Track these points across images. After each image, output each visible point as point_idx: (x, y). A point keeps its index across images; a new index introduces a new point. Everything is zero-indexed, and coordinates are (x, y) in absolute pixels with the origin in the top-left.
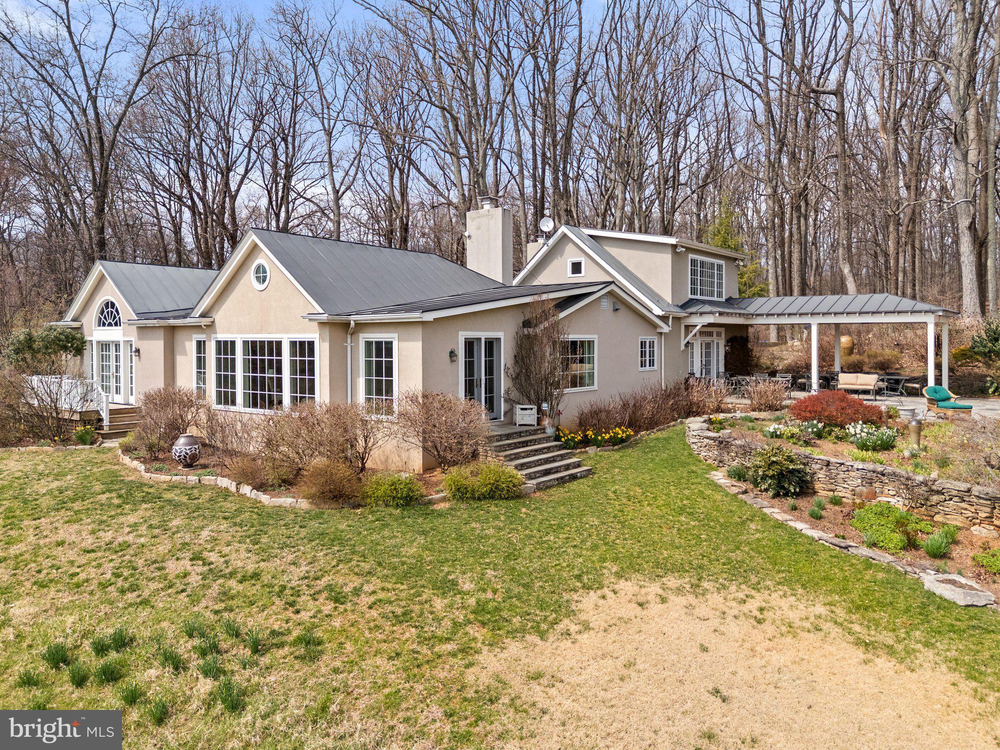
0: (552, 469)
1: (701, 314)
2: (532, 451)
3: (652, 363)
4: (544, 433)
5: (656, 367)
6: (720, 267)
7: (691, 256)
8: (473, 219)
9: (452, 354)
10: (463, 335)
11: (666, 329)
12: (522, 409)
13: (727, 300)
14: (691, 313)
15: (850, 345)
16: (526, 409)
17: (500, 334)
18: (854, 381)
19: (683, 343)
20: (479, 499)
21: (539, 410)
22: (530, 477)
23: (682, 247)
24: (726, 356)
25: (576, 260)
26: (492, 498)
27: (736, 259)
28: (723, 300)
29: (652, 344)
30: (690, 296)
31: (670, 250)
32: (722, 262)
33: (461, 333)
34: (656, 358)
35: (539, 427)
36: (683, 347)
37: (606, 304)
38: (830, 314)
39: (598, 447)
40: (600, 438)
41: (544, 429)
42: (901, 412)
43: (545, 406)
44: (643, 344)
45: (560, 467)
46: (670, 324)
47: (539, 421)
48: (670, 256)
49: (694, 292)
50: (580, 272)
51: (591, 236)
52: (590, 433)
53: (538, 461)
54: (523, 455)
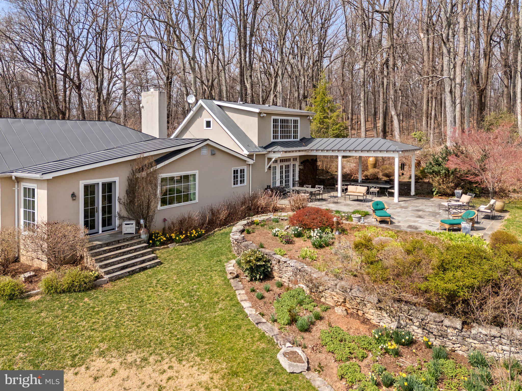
0: (129, 265)
1: (274, 152)
2: (120, 253)
3: (242, 182)
4: (140, 238)
5: (245, 184)
6: (296, 122)
7: (273, 117)
8: (145, 97)
9: (73, 196)
10: (82, 183)
11: (251, 162)
12: (126, 224)
13: (300, 140)
14: (269, 152)
15: (374, 162)
16: (129, 224)
17: (116, 179)
18: (355, 191)
19: (267, 167)
20: (60, 293)
21: (138, 224)
22: (107, 273)
23: (265, 113)
24: (299, 172)
25: (208, 119)
26: (69, 292)
27: (308, 116)
28: (298, 140)
29: (242, 171)
30: (272, 140)
31: (257, 115)
32: (298, 119)
33: (81, 182)
34: (245, 179)
35: (137, 235)
36: (266, 170)
37: (205, 152)
38: (347, 150)
39: (177, 243)
40: (177, 238)
41: (140, 236)
42: (353, 219)
43: (142, 222)
44: (235, 172)
45: (137, 262)
46: (254, 159)
47: (137, 231)
48: (257, 118)
49: (275, 137)
50: (210, 127)
51: (219, 106)
52: (173, 235)
53: (121, 260)
54: (112, 257)
